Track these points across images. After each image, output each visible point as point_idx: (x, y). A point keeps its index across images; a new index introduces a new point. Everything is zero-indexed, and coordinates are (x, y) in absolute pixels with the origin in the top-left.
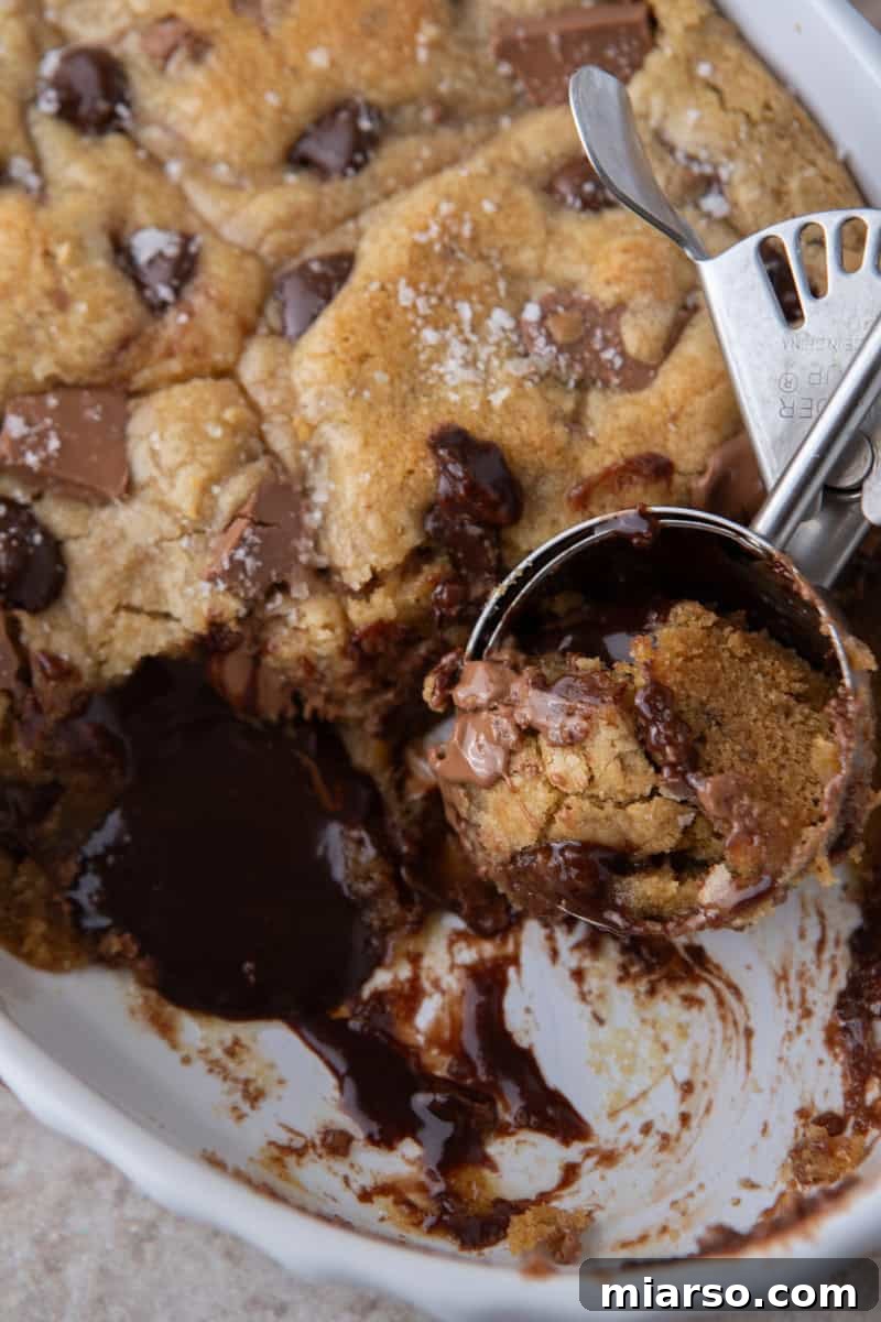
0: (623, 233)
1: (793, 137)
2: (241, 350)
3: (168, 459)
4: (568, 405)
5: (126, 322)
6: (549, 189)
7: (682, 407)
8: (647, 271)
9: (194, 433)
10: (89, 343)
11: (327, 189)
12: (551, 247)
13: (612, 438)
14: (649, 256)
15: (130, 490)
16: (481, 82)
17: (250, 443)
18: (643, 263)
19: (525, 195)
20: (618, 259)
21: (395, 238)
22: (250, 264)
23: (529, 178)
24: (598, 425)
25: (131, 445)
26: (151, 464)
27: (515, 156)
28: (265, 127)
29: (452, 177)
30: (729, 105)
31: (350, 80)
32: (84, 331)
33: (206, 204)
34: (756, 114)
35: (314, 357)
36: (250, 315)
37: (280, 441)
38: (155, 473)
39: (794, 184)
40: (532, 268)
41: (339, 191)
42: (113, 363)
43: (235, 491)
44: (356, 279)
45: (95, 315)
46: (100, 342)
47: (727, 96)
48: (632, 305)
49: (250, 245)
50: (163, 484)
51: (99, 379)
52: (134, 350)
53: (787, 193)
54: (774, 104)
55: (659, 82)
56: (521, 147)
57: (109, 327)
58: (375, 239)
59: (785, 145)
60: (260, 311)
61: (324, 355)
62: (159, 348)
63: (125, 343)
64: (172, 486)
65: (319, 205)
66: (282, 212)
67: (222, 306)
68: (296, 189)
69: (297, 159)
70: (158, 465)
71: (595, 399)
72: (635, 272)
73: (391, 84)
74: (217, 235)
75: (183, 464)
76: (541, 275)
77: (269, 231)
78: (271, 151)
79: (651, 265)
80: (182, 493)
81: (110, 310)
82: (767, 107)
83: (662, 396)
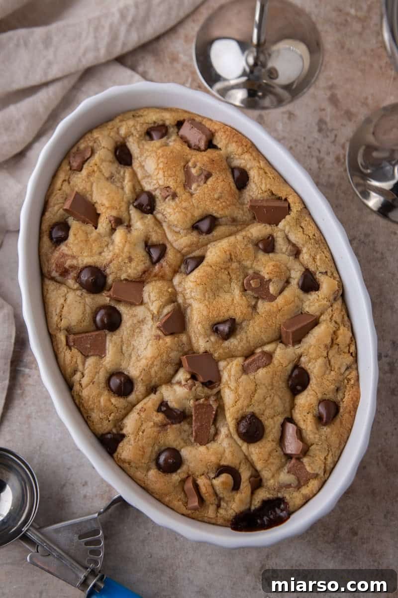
0: (274, 261)
1: (319, 244)
2: (173, 276)
3: (153, 298)
4: (253, 303)
5: (146, 267)
6: (257, 245)
7: (282, 308)
8: (278, 272)
9: (160, 292)
10: (135, 272)
11: (201, 237)
12: (255, 261)
13: (263, 313)
14: (279, 268)
15: (142, 303)
16: (244, 215)
17: (173, 298)
18: (278, 270)
19: (250, 246)
20: (271, 268)
21: (216, 253)
22: (179, 255)
23: (252, 241)
24: (260, 309)
25: (144, 293)
26: (148, 298)
27: (250, 235)
28: (187, 219)
29: (232, 239)
30: (305, 232)
31: (211, 210)
32: (135, 269)
33: (170, 236)
34: (311, 236)
35: (191, 281)
36: (177, 269)
37: (180, 300)
38: (149, 301)
39: (318, 257)
40: (249, 266)
41: (203, 238)
42: (141, 277)
43: (168, 309)
44: (204, 263)
45: (138, 265)
46: (138, 272)
47: (305, 230)
48: (273, 280)
49: (179, 249)
50: (150, 304)
51: (138, 280)
52: (147, 274)
53: (316, 259)
54: (316, 235)
55: (288, 223)
56: (252, 234)
57: (141, 268)
58: (211, 252)
59: (317, 246)
60: (180, 267)
61: (194, 282)
62: (153, 274)
63: (144, 272)
64: (152, 305)
65: (198, 242)
66: (189, 243)
67: (170, 266)
68: (193, 237)
69: (195, 227)
70: (150, 299)
71: (260, 302)
72: (275, 272)
73: (220, 212)
74: (171, 245)
75: (156, 300)
76: (252, 268)
77: (185, 247)
78: (189, 225)
79: (279, 271)
80: (154, 308)
81: (142, 263)
82: (314, 235)
83: (277, 305)
